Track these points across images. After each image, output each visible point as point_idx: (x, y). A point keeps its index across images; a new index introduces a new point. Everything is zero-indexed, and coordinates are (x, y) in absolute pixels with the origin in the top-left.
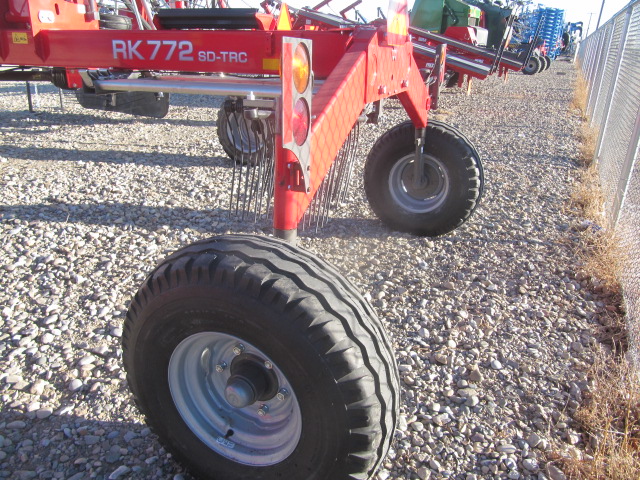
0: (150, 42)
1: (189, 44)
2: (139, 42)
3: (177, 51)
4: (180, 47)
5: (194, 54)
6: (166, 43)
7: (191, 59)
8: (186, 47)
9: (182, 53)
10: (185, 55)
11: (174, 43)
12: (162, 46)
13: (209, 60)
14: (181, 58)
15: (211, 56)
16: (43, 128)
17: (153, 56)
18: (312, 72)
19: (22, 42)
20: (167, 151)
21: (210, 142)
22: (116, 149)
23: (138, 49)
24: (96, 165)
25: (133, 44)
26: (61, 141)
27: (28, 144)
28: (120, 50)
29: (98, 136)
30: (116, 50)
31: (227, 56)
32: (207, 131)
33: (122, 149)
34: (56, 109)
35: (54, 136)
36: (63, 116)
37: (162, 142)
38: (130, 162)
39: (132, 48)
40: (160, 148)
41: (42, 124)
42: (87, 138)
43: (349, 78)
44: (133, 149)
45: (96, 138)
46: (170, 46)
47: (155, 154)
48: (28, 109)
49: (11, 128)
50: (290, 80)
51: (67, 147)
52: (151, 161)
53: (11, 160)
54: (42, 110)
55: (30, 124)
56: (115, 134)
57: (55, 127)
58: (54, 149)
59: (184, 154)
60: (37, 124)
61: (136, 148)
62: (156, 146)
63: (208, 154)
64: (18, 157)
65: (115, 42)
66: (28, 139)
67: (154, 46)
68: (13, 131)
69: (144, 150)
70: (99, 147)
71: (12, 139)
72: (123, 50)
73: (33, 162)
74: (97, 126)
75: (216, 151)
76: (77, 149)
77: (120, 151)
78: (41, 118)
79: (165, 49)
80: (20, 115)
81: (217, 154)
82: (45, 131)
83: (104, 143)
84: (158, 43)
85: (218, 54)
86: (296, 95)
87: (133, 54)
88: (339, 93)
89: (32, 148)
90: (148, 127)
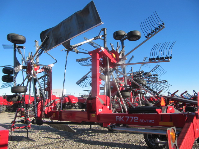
0: (126, 117)
1: (137, 117)
2: (123, 117)
3: (134, 119)
4: (134, 118)
5: (138, 120)
6: (130, 117)
7: (137, 122)
8: (136, 118)
9: (135, 120)
10: (136, 121)
11: (133, 117)
12: (129, 118)
13: (143, 122)
14: (135, 121)
15: (143, 121)
16: (93, 134)
17: (127, 121)
18: (176, 135)
19: (94, 116)
20: (128, 143)
21: (141, 140)
22: (113, 142)
23: (123, 119)
24: (107, 147)
25: (122, 117)
26: (98, 139)
27: (89, 139)
28: (118, 119)
29: (108, 137)
30: (117, 119)
31: (148, 121)
32: (140, 136)
33: (115, 142)
34: (97, 128)
35: (96, 137)
36: (99, 130)
37: (126, 140)
38: (117, 147)
39: (121, 118)
40: (126, 142)
41: (93, 133)
42: (105, 138)
43: (188, 132)
44: (118, 142)
45: (107, 138)
46: (132, 118)
47: (125, 144)
48: (90, 128)
49: (85, 134)
50: (170, 140)
51: (100, 141)
52: (123, 147)
53: (85, 144)
54: (93, 128)
55: (90, 133)
56: (113, 137)
57: (96, 134)
58: (96, 141)
59: (134, 144)
60: (92, 133)
61: (119, 142)
62: (125, 141)
63: (141, 145)
64: (87, 144)
65: (117, 117)
66: (89, 138)
67: (127, 118)
68: (86, 135)
69: (121, 142)
70: (108, 141)
71: (85, 137)
72: (119, 119)
73: (91, 145)
74: (108, 134)
75: (143, 143)
76: (102, 142)
77: (114, 143)
78: (93, 131)
79: (130, 119)
80: (88, 130)
81: (144, 145)
82: (94, 135)
83: (110, 140)
84: (128, 117)
85: (145, 120)
86: (172, 144)
87: (122, 120)
88: (185, 137)
89: (90, 141)
90: (122, 134)
